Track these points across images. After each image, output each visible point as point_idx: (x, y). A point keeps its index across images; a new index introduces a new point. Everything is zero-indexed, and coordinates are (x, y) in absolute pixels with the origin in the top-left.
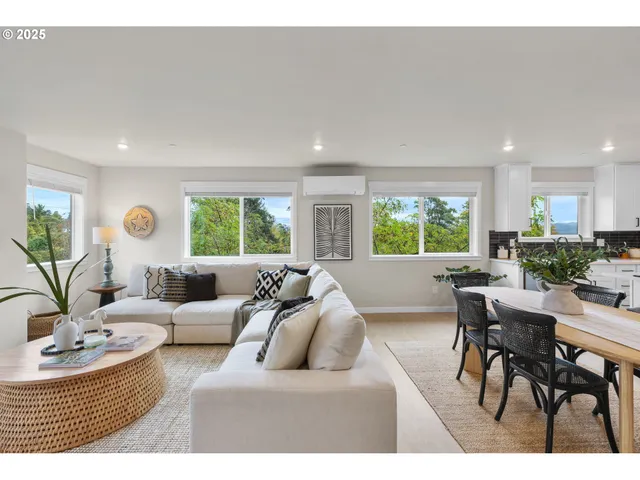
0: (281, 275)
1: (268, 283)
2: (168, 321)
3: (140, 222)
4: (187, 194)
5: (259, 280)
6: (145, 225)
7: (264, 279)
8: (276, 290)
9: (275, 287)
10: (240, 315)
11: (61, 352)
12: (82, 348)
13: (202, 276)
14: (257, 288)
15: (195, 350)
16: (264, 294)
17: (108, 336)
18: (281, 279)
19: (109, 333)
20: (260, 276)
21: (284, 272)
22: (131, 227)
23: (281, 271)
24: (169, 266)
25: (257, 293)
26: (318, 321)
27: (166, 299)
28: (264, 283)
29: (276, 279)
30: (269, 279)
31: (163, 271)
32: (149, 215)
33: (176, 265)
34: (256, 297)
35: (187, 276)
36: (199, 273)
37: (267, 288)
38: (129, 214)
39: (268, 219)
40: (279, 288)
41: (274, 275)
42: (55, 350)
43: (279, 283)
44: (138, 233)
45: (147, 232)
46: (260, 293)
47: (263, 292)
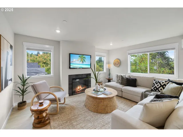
0: (166, 83)
1: (158, 85)
2: (121, 90)
3: (117, 63)
4: (129, 54)
5: (154, 84)
6: (118, 63)
7: (156, 83)
8: (162, 89)
9: (161, 88)
10: (144, 95)
11: (96, 91)
12: (99, 91)
13: (132, 79)
14: (153, 86)
15: (128, 101)
16: (156, 89)
17: (104, 90)
18: (165, 85)
19: (105, 90)
20: (154, 82)
21: (167, 82)
22: (115, 64)
23: (166, 82)
24: (122, 75)
25: (153, 88)
26: (173, 110)
27: (121, 84)
28: (156, 85)
29: (162, 84)
30: (159, 84)
31: (121, 76)
32: (119, 61)
33: (124, 75)
34: (152, 90)
35: (127, 78)
36: (131, 78)
37: (157, 87)
38: (115, 61)
39: (170, 60)
40: (164, 88)
41: (161, 83)
42: (95, 90)
43: (164, 86)
44: (116, 66)
45: (118, 65)
46: (154, 88)
47: (155, 89)
